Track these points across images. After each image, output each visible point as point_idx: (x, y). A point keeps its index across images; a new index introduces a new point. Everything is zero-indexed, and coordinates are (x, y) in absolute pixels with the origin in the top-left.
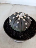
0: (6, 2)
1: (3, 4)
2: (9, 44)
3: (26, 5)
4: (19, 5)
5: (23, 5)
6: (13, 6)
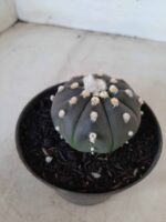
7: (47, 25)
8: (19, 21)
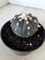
0: (17, 3)
1: (14, 5)
3: (41, 9)
5: (38, 9)
6: (25, 8)
7: (16, 5)
8: (9, 3)
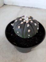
2: (12, 54)
4: (29, 7)
